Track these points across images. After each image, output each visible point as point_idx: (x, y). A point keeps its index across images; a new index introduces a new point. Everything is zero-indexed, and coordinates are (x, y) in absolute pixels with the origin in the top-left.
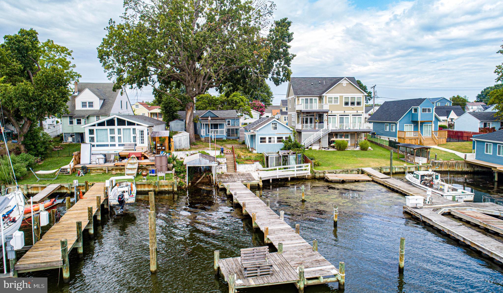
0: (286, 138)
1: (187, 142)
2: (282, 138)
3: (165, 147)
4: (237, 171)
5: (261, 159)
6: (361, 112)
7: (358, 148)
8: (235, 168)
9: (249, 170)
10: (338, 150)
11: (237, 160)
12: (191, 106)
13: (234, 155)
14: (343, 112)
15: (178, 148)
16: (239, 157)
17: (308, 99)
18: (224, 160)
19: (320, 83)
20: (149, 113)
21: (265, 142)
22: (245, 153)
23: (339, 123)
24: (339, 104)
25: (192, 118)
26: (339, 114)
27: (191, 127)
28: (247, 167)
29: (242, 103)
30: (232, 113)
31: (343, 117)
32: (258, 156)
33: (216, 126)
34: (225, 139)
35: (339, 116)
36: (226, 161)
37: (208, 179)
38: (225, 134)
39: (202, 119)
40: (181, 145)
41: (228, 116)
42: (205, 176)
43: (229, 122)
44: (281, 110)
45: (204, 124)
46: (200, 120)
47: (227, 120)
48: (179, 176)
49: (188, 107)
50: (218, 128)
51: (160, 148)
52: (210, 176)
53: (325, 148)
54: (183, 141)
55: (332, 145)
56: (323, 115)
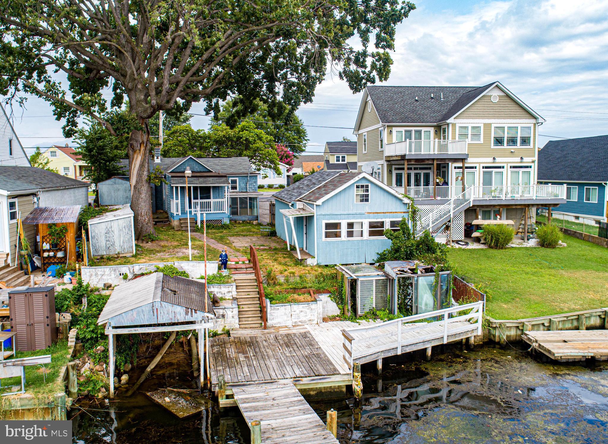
0: (393, 224)
1: (128, 236)
2: (382, 224)
3: (65, 251)
4: (270, 323)
5: (333, 286)
6: (530, 159)
7: (532, 243)
8: (263, 317)
9: (303, 319)
10: (490, 247)
11: (269, 290)
12: (143, 142)
13: (257, 274)
14: (491, 160)
15: (103, 253)
16: (271, 278)
17: (410, 131)
18: (230, 289)
19: (432, 98)
20: (75, 167)
21: (337, 235)
22: (285, 264)
23: (481, 185)
24: (482, 141)
25: (145, 173)
26: (482, 165)
27: (143, 196)
28: (298, 312)
29: (259, 144)
30: (241, 164)
31: (491, 172)
32: (325, 278)
33: (205, 192)
34: (226, 221)
35: (482, 170)
36: (234, 294)
37: (183, 351)
38: (227, 210)
39: (172, 177)
40: (113, 245)
41: (232, 171)
42: (176, 340)
43: (234, 182)
44: (327, 161)
45: (177, 188)
46: (169, 177)
47: (230, 179)
48: (91, 351)
49: (135, 144)
50: (210, 198)
51: (52, 254)
52: (189, 341)
53: (457, 242)
54: (116, 233)
55: (475, 234)
56: (446, 166)
